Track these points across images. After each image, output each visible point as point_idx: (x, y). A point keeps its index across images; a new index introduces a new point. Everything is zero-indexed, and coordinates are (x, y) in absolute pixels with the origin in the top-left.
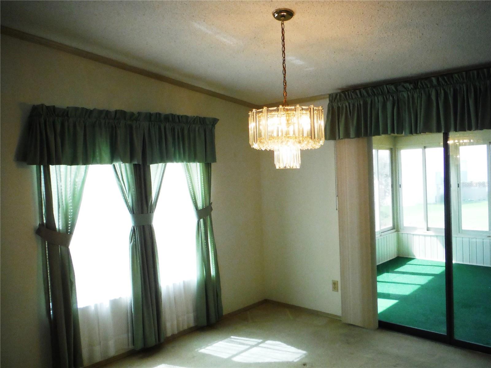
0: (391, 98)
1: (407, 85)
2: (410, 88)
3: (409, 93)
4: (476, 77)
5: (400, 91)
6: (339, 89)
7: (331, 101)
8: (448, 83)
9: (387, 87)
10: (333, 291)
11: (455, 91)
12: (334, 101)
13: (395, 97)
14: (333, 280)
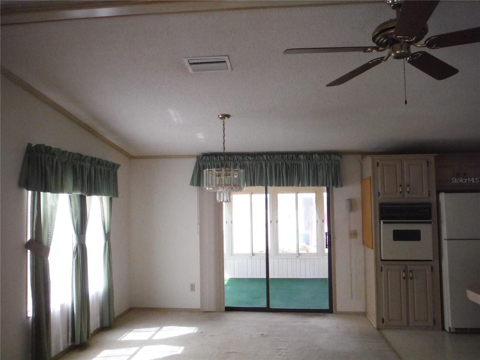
0: (239, 164)
1: (250, 158)
2: (251, 159)
3: (250, 162)
4: (286, 158)
5: (245, 160)
6: (202, 153)
7: (198, 161)
8: (272, 159)
9: (237, 157)
10: (191, 291)
11: (276, 165)
12: (201, 160)
13: (241, 164)
14: (191, 284)
